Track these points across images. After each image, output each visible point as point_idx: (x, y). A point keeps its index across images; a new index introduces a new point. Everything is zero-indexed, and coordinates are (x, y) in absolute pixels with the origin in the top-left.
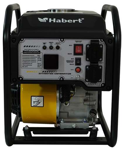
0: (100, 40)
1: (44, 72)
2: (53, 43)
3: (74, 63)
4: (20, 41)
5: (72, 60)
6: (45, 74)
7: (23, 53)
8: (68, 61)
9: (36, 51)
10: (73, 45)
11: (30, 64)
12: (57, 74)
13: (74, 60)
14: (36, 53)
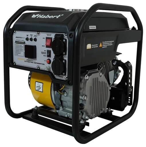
0: (64, 34)
1: (27, 61)
2: (32, 35)
3: (46, 55)
4: (14, 33)
5: (45, 52)
6: (28, 62)
7: (16, 43)
8: (42, 53)
9: (23, 41)
10: (45, 38)
11: (20, 53)
12: (36, 63)
13: (46, 52)
14: (23, 44)
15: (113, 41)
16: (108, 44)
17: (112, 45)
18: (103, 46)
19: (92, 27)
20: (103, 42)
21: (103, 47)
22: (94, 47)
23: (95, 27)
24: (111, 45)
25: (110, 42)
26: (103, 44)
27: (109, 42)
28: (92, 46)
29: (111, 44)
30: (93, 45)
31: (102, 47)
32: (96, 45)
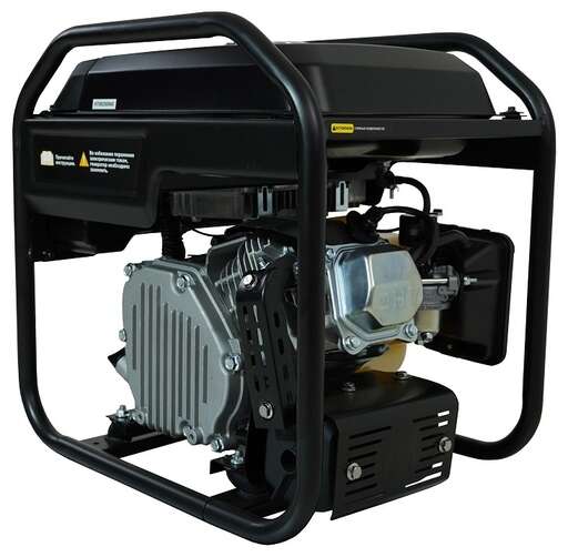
15: (133, 156)
16: (113, 163)
17: (128, 167)
18: (92, 164)
19: (101, 104)
20: (91, 153)
21: (92, 170)
22: (64, 163)
23: (111, 104)
24: (122, 167)
25: (116, 154)
26: (91, 159)
27: (114, 157)
28: (55, 160)
29: (125, 164)
30: (58, 157)
31: (88, 168)
32: (69, 158)
